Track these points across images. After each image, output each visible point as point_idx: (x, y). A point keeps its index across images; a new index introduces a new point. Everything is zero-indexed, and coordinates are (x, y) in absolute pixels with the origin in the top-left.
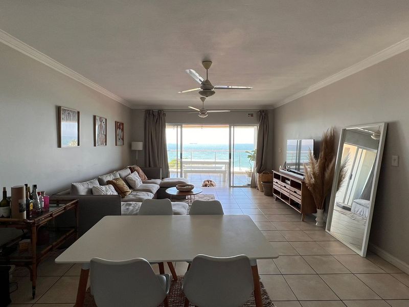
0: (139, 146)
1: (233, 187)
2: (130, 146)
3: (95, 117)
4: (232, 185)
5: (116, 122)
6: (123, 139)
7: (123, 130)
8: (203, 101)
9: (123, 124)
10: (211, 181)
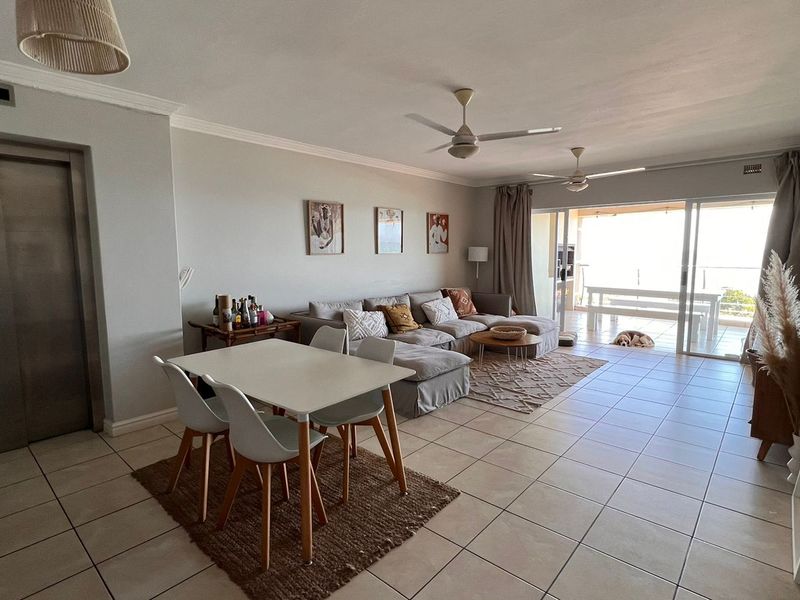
0: (481, 254)
1: (689, 354)
2: (466, 254)
3: (376, 210)
4: (685, 349)
5: (428, 214)
6: (446, 242)
7: (446, 227)
8: (577, 155)
9: (446, 217)
10: (640, 335)
